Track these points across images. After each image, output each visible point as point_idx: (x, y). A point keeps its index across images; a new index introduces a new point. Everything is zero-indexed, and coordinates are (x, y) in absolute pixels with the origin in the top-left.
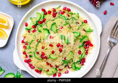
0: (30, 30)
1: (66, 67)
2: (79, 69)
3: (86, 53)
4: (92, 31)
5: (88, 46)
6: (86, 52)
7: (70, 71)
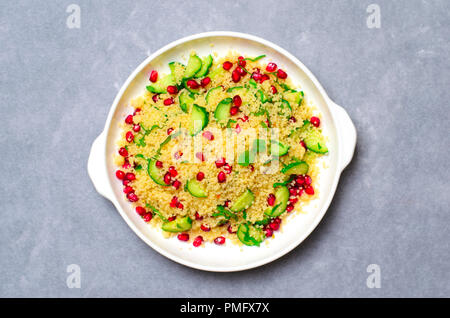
0: (159, 94)
1: (221, 225)
2: (257, 243)
3: (288, 206)
4: (324, 153)
5: (301, 191)
6: (288, 203)
7: (230, 239)
